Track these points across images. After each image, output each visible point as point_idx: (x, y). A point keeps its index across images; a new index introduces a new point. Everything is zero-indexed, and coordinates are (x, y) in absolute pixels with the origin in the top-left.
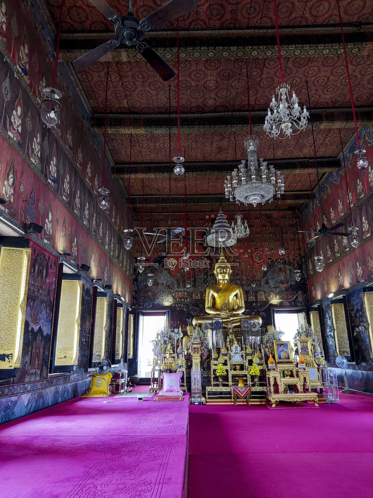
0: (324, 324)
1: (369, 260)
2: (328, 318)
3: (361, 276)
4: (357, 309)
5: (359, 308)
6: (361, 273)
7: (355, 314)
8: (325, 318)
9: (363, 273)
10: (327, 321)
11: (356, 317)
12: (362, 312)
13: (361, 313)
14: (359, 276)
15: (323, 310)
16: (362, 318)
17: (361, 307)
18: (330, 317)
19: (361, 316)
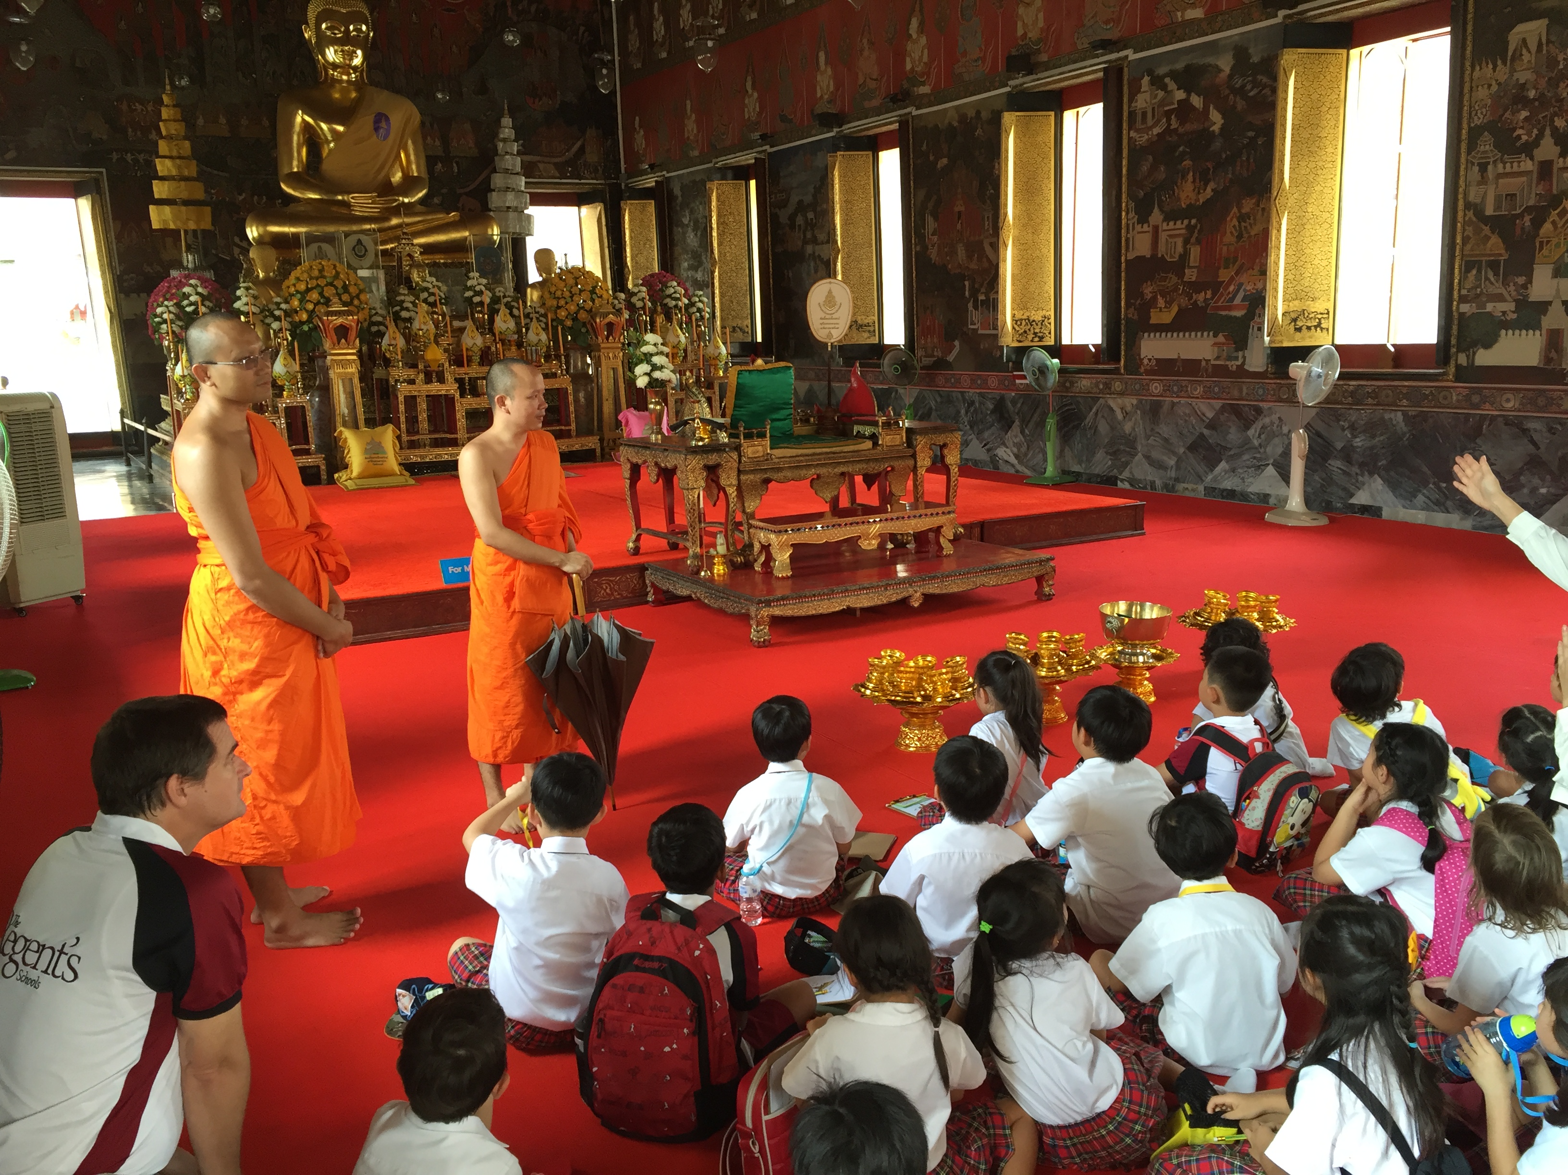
0: (672, 244)
1: (862, 50)
2: (687, 226)
3: (826, 97)
4: (800, 202)
5: (808, 199)
6: (828, 86)
7: (792, 218)
8: (677, 226)
9: (837, 89)
10: (684, 233)
11: (792, 226)
12: (815, 211)
13: (810, 215)
14: (822, 96)
15: (671, 197)
16: (812, 229)
17: (814, 196)
18: (696, 222)
19: (811, 225)
